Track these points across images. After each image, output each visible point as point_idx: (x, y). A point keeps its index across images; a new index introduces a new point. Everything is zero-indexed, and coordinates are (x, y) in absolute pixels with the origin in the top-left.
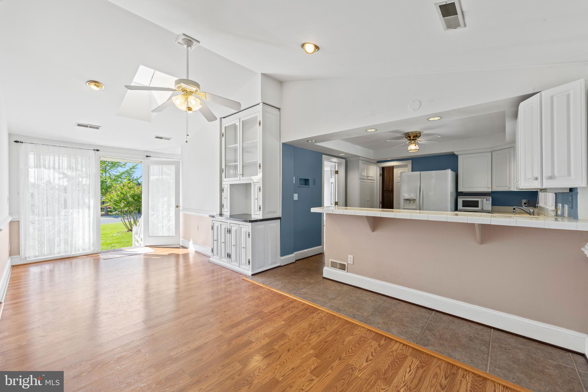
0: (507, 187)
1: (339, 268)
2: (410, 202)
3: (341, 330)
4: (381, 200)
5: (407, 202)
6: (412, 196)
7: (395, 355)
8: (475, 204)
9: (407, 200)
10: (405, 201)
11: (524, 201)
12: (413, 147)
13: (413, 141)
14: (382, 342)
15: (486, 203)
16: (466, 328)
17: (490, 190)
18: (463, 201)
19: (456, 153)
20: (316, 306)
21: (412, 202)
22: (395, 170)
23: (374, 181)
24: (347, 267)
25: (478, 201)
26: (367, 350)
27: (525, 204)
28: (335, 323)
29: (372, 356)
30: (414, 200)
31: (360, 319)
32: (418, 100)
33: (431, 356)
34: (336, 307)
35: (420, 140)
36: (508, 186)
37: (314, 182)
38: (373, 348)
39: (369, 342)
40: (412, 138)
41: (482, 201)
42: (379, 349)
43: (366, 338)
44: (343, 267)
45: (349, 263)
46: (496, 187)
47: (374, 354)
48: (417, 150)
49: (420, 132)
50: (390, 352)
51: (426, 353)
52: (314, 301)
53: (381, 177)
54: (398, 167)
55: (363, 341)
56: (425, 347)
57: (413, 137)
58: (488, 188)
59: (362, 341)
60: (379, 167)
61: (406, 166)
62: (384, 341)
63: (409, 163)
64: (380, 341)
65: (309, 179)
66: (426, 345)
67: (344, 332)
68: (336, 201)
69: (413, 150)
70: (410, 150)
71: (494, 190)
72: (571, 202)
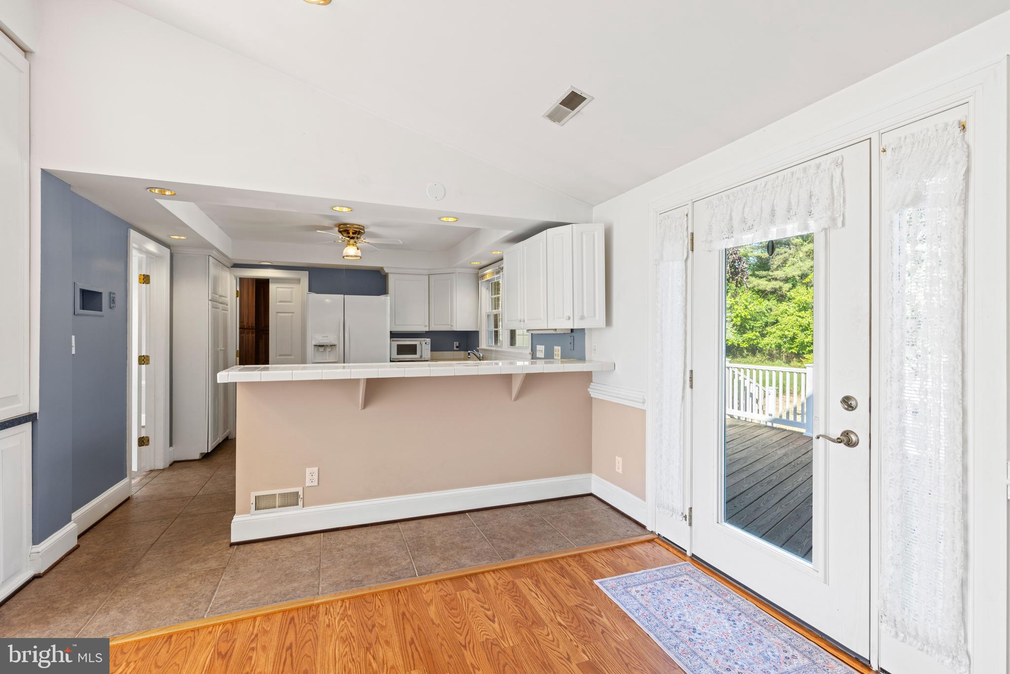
0: (448, 325)
1: (280, 507)
2: (325, 350)
3: (402, 609)
4: (238, 349)
5: (320, 350)
6: (330, 339)
7: (502, 589)
8: (412, 349)
9: (320, 346)
10: (316, 348)
11: (456, 344)
12: (351, 251)
13: (352, 241)
14: (472, 585)
15: (424, 346)
16: (514, 516)
17: (427, 329)
18: (397, 345)
19: (386, 270)
20: (305, 602)
21: (330, 350)
22: (272, 287)
23: (226, 306)
24: (301, 497)
25: (415, 346)
26: (473, 608)
27: (457, 347)
28: (379, 607)
29: (488, 610)
30: (333, 346)
31: (409, 575)
32: (444, 188)
33: (528, 564)
34: (345, 581)
35: (364, 241)
36: (450, 324)
37: (112, 301)
38: (475, 600)
39: (461, 597)
40: (351, 235)
41: (421, 344)
42: (480, 596)
43: (450, 595)
44: (291, 500)
45: (307, 485)
46: (434, 325)
47: (486, 606)
48: (357, 256)
49: (364, 227)
50: (496, 592)
51: (521, 565)
52: (288, 597)
53: (238, 298)
54: (278, 280)
55: (453, 600)
56: (515, 559)
57: (351, 232)
58: (426, 326)
59: (451, 602)
60: (235, 276)
61: (298, 281)
62: (472, 583)
63: (304, 277)
64: (469, 586)
65: (101, 293)
66: (513, 556)
67: (413, 609)
68: (144, 353)
69: (351, 256)
70: (347, 256)
71: (431, 329)
72: (572, 343)
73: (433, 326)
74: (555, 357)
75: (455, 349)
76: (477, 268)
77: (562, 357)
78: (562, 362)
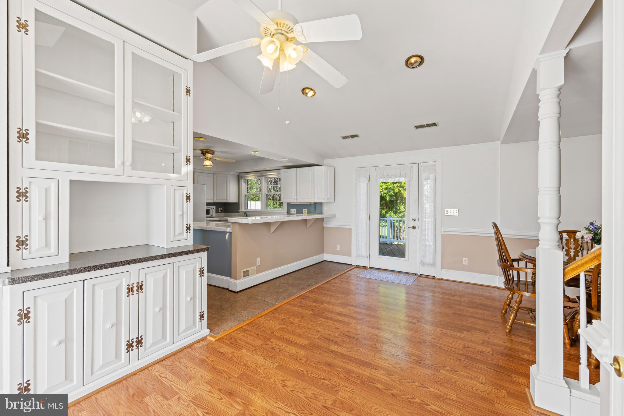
12: (207, 163)
15: (213, 210)
17: (212, 202)
24: (256, 270)
36: (226, 199)
41: (211, 209)
45: (257, 265)
48: (210, 165)
49: (214, 151)
69: (207, 165)
70: (205, 165)
71: (215, 201)
72: (315, 208)
73: (216, 200)
74: (303, 213)
75: (220, 211)
76: (238, 173)
77: (308, 213)
78: (308, 215)
